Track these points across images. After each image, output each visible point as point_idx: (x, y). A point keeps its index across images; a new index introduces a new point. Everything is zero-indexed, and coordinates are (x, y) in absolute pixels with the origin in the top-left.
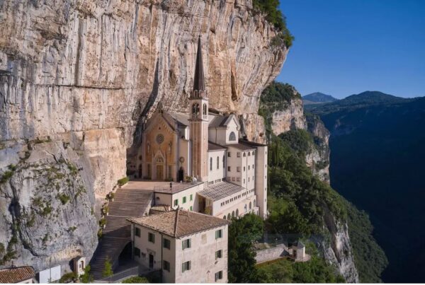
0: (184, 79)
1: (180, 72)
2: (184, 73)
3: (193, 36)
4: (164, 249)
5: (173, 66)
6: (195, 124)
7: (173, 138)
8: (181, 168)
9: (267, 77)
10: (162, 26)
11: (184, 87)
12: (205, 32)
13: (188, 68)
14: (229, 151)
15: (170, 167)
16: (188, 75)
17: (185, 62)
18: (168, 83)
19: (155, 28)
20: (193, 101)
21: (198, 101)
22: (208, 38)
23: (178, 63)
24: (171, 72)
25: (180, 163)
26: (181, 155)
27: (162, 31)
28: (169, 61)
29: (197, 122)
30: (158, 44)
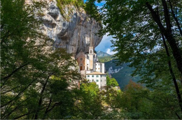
0: (85, 44)
15: (84, 67)
25: (87, 65)
30: (81, 35)
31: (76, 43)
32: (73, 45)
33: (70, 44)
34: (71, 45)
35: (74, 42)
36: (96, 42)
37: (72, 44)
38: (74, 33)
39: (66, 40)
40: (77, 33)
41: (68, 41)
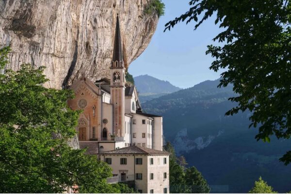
0: (96, 50)
1: (94, 43)
2: (96, 45)
3: (102, 11)
4: (136, 165)
5: (88, 38)
6: (116, 90)
7: (96, 103)
8: (105, 128)
9: (137, 50)
10: (84, 3)
11: (95, 58)
12: (110, 7)
13: (98, 40)
14: (133, 119)
15: (94, 128)
16: (99, 47)
17: (97, 35)
18: (85, 54)
19: (80, 5)
20: (114, 70)
21: (119, 70)
22: (111, 12)
23: (92, 35)
24: (87, 44)
25: (103, 125)
26: (104, 117)
27: (84, 7)
28: (87, 34)
29: (118, 89)
30: (81, 20)
31: (65, 47)
32: (53, 55)
33: (45, 51)
34: (47, 54)
35: (57, 44)
36: (133, 44)
37: (52, 52)
38: (59, 12)
39: (30, 36)
40: (68, 14)
41: (36, 39)
